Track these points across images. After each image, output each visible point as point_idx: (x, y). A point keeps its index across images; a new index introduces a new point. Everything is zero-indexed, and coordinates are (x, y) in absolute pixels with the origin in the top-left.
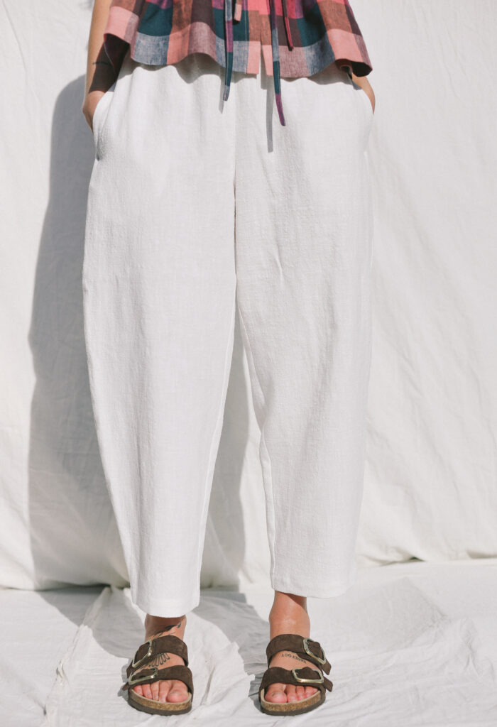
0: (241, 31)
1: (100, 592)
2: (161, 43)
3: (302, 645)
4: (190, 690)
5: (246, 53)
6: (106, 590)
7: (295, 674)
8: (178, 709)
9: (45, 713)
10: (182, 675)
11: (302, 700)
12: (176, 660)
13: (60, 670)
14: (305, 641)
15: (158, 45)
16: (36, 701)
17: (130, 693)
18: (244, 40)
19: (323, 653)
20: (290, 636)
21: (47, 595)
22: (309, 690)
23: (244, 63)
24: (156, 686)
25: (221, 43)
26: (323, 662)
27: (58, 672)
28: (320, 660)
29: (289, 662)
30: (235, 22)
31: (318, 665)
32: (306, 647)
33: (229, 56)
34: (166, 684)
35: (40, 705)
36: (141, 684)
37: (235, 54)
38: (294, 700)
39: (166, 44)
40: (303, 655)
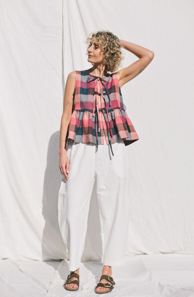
0: (100, 135)
1: (61, 261)
3: (108, 278)
4: (78, 286)
5: (101, 140)
6: (63, 261)
7: (104, 285)
8: (74, 289)
9: (48, 291)
10: (77, 283)
11: (104, 290)
12: (75, 279)
13: (51, 282)
14: (109, 277)
15: (80, 137)
16: (46, 289)
17: (65, 286)
18: (100, 136)
19: (113, 280)
20: (105, 275)
21: (47, 262)
22: (107, 288)
24: (71, 284)
25: (95, 137)
26: (113, 282)
27: (50, 282)
28: (112, 282)
29: (104, 282)
30: (98, 132)
31: (111, 283)
32: (109, 278)
33: (97, 141)
34: (73, 284)
35: (46, 290)
36: (67, 284)
38: (102, 290)
40: (108, 280)
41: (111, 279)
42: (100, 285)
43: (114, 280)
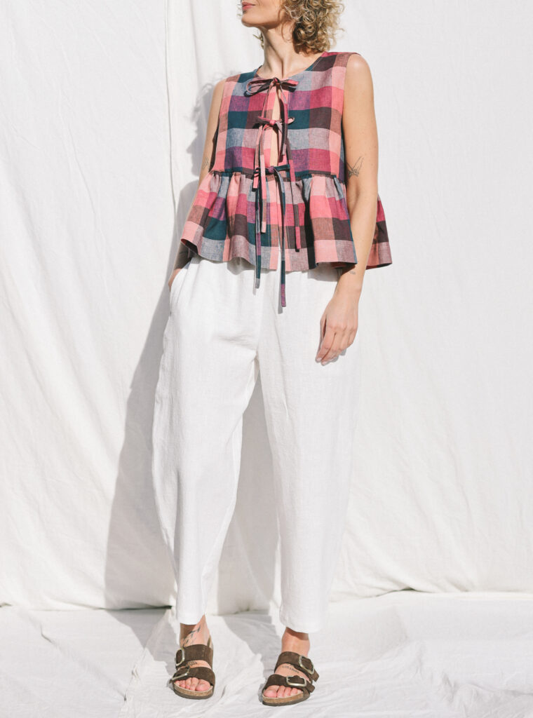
0: (266, 240)
2: (219, 245)
3: (297, 660)
4: (212, 684)
5: (269, 255)
6: (169, 610)
7: (288, 679)
8: (202, 695)
9: (125, 699)
10: (207, 675)
12: (202, 664)
13: (134, 671)
14: (300, 658)
15: (217, 247)
16: (119, 691)
17: (174, 685)
18: (268, 246)
19: (312, 666)
20: (290, 653)
21: (116, 613)
23: (268, 262)
24: (189, 681)
26: (312, 673)
27: (133, 673)
28: (309, 671)
29: (287, 671)
30: (261, 233)
31: (307, 675)
32: (300, 662)
33: (259, 258)
34: (195, 680)
35: (121, 694)
36: (179, 680)
37: (262, 255)
38: (280, 696)
39: (222, 246)
40: (298, 667)
41: (308, 663)
42: (275, 680)
43: (317, 668)
